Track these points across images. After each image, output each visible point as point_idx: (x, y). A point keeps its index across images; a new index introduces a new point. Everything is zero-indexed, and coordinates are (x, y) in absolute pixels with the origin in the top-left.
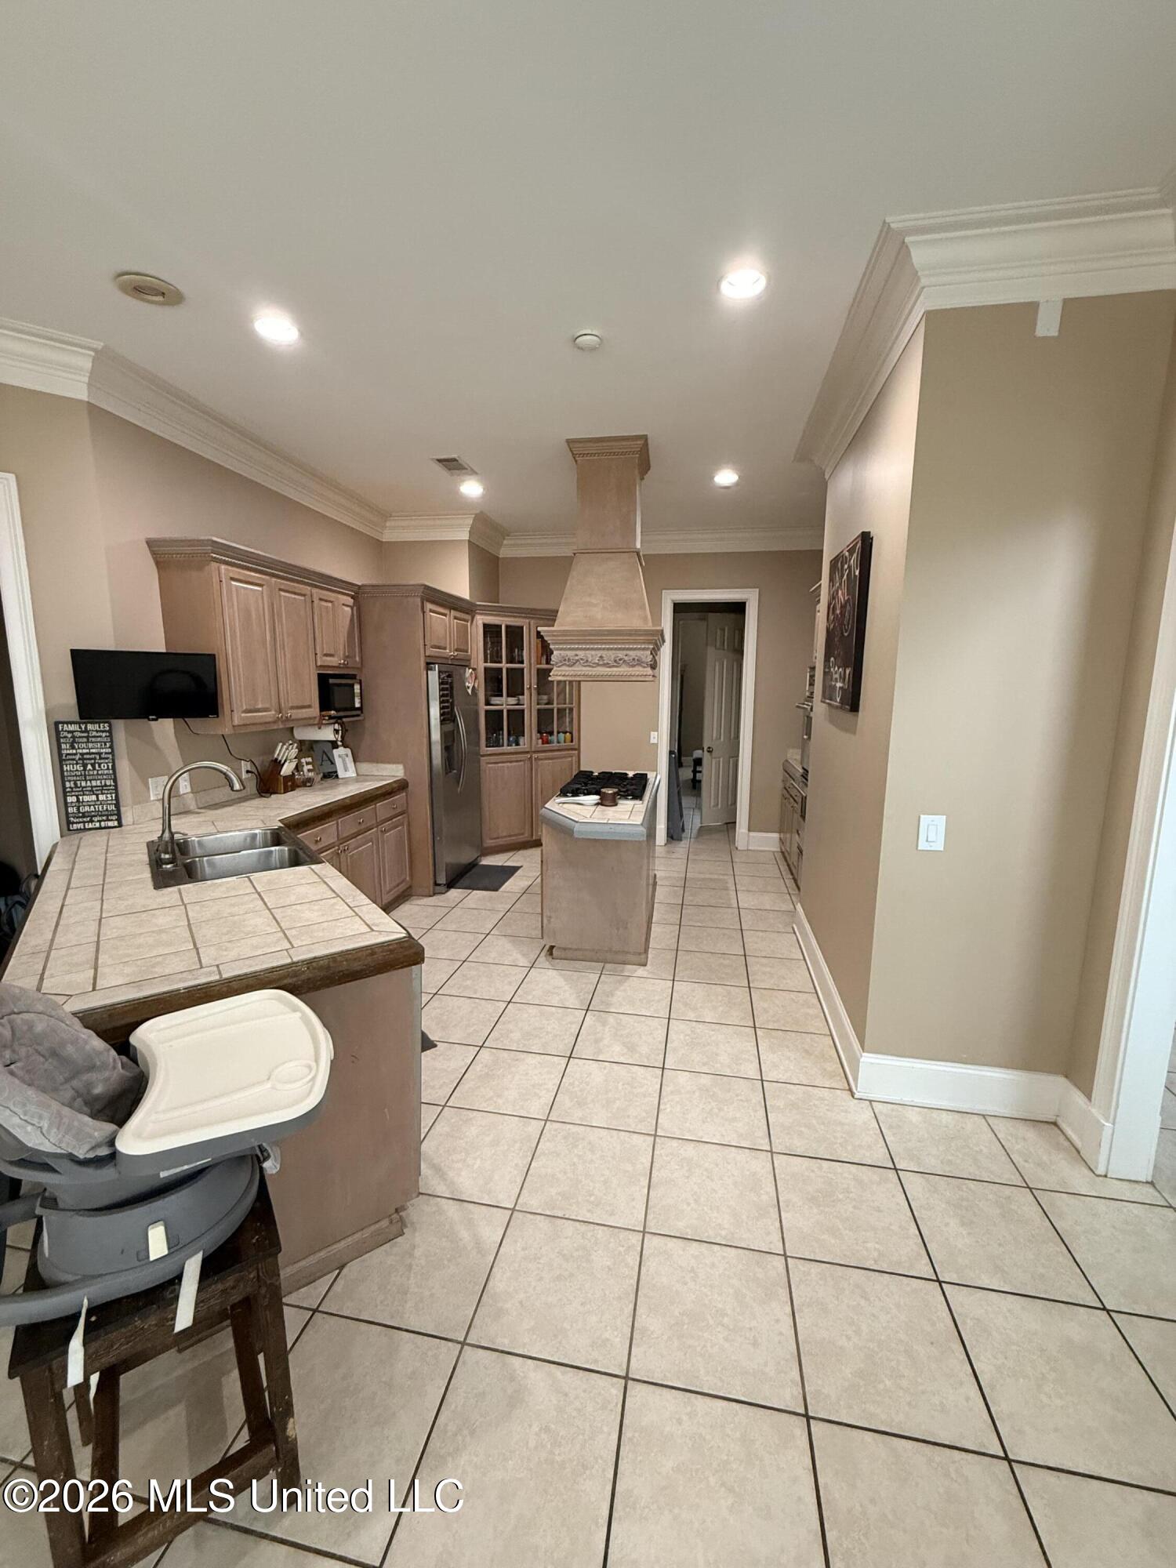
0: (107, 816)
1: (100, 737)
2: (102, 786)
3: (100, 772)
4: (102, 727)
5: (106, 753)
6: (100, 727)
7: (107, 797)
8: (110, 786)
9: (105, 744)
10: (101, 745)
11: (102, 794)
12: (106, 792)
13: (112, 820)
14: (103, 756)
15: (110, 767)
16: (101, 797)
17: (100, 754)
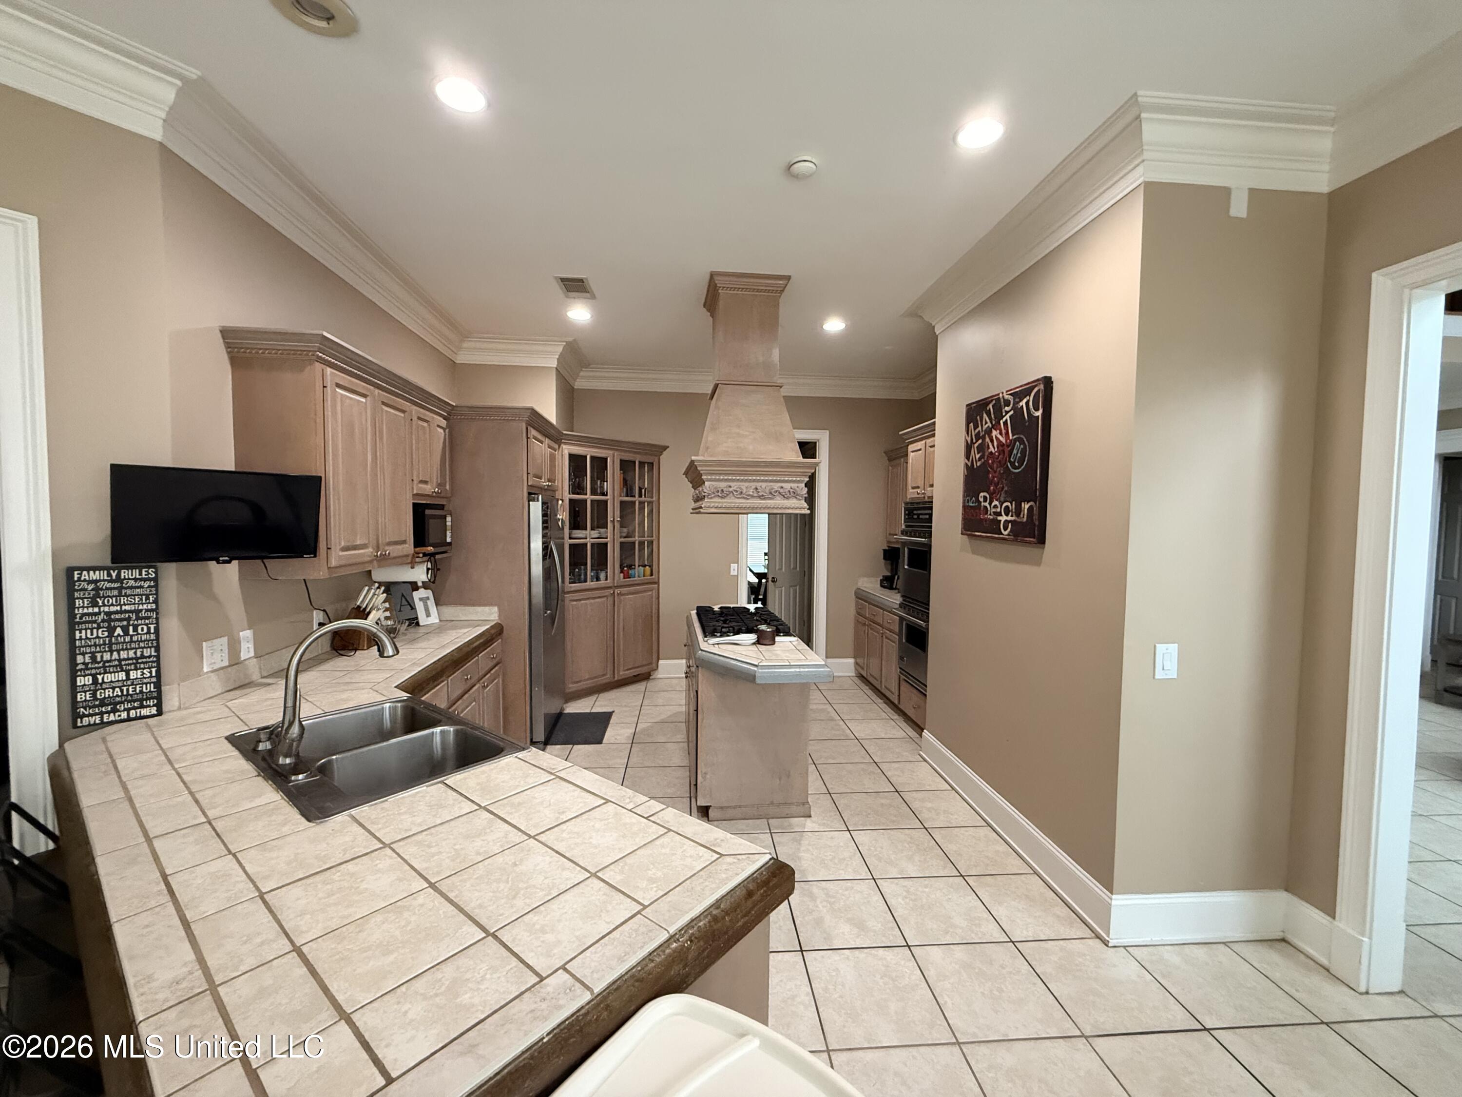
0: (141, 700)
1: (141, 587)
2: (137, 659)
3: (135, 638)
4: (144, 573)
5: (147, 610)
6: (140, 574)
7: (143, 674)
8: (150, 657)
9: (147, 598)
10: (141, 599)
11: (136, 669)
12: (142, 666)
13: (149, 706)
14: (143, 614)
15: (152, 631)
16: (133, 674)
17: (138, 612)
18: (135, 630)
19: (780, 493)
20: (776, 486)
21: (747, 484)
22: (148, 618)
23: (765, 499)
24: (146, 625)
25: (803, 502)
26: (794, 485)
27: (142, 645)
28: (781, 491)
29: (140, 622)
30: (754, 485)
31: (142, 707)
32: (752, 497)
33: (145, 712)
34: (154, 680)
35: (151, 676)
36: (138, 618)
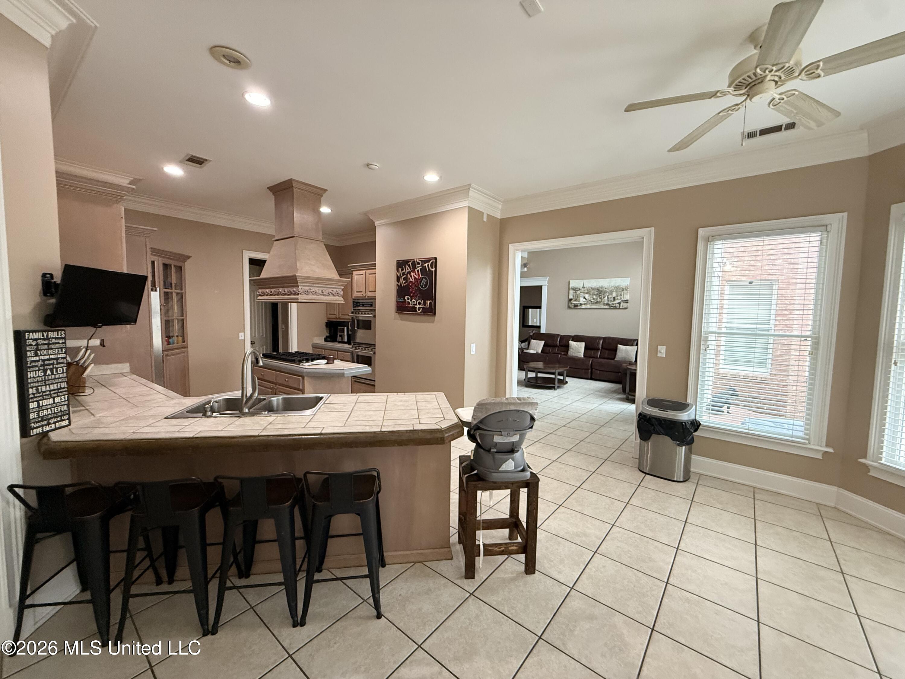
1: (58, 343)
2: (58, 389)
3: (57, 376)
5: (62, 358)
6: (58, 335)
7: (61, 399)
8: (64, 388)
9: (62, 351)
10: (59, 351)
11: (58, 396)
12: (61, 394)
13: (65, 420)
14: (60, 361)
15: (65, 371)
16: (57, 400)
17: (57, 359)
18: (57, 371)
19: (332, 293)
20: (330, 290)
21: (318, 288)
22: (62, 363)
23: (325, 296)
24: (62, 367)
25: (341, 298)
26: (338, 290)
27: (60, 380)
28: (333, 292)
29: (59, 366)
30: (321, 289)
31: (62, 420)
32: (321, 295)
33: (63, 423)
34: (66, 403)
35: (65, 401)
36: (58, 363)
